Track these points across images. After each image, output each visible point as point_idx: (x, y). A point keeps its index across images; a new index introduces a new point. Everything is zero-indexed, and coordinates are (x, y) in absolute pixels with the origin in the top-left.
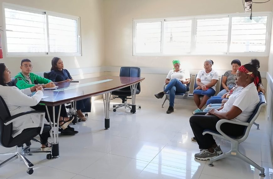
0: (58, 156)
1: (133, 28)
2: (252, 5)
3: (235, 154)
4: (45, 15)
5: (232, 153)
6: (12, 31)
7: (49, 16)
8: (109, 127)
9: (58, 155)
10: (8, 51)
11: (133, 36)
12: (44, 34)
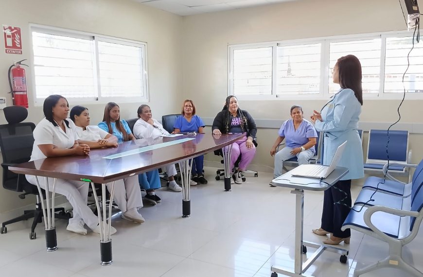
0: (110, 262)
1: (228, 57)
2: (419, 19)
3: (396, 263)
4: (94, 41)
5: (391, 262)
6: (43, 66)
7: (99, 43)
8: (189, 214)
9: (111, 260)
10: (38, 97)
11: (228, 70)
12: (92, 69)
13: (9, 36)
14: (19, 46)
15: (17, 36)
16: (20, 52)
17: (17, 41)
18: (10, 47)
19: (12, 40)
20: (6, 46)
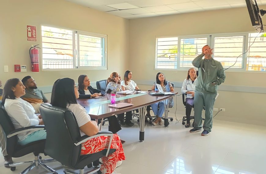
1: (155, 44)
4: (77, 34)
7: (80, 35)
8: (143, 140)
11: (155, 52)
13: (30, 31)
14: (35, 37)
15: (34, 31)
16: (35, 40)
17: (34, 34)
18: (30, 37)
19: (31, 33)
20: (28, 37)
